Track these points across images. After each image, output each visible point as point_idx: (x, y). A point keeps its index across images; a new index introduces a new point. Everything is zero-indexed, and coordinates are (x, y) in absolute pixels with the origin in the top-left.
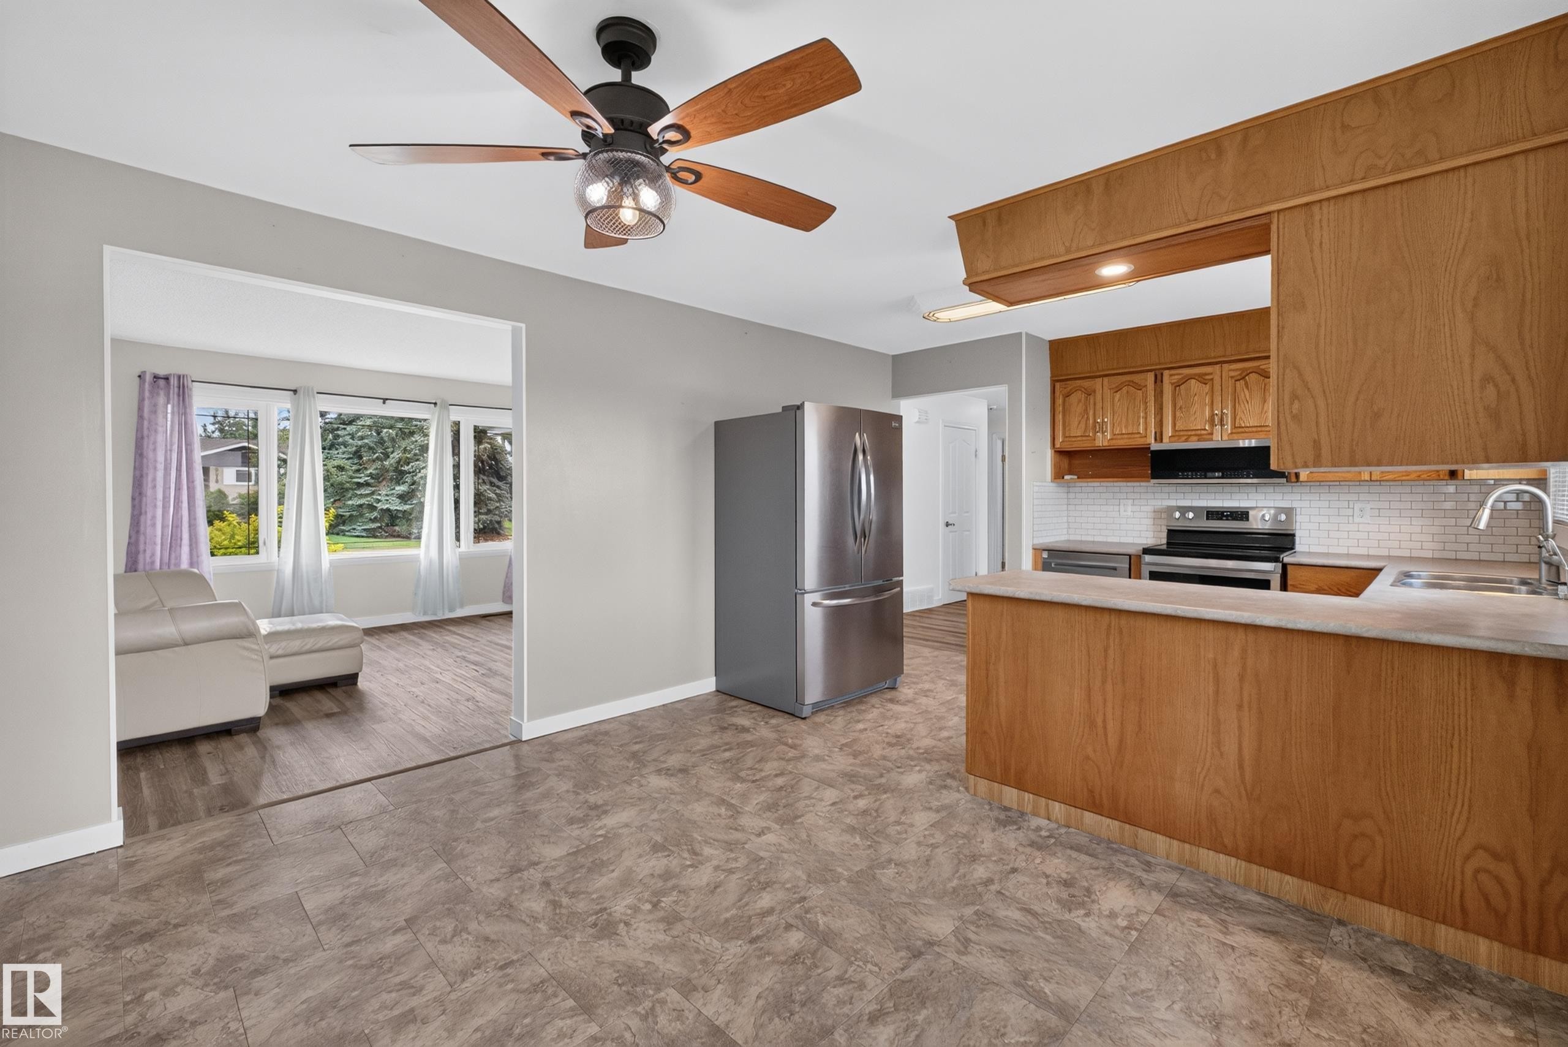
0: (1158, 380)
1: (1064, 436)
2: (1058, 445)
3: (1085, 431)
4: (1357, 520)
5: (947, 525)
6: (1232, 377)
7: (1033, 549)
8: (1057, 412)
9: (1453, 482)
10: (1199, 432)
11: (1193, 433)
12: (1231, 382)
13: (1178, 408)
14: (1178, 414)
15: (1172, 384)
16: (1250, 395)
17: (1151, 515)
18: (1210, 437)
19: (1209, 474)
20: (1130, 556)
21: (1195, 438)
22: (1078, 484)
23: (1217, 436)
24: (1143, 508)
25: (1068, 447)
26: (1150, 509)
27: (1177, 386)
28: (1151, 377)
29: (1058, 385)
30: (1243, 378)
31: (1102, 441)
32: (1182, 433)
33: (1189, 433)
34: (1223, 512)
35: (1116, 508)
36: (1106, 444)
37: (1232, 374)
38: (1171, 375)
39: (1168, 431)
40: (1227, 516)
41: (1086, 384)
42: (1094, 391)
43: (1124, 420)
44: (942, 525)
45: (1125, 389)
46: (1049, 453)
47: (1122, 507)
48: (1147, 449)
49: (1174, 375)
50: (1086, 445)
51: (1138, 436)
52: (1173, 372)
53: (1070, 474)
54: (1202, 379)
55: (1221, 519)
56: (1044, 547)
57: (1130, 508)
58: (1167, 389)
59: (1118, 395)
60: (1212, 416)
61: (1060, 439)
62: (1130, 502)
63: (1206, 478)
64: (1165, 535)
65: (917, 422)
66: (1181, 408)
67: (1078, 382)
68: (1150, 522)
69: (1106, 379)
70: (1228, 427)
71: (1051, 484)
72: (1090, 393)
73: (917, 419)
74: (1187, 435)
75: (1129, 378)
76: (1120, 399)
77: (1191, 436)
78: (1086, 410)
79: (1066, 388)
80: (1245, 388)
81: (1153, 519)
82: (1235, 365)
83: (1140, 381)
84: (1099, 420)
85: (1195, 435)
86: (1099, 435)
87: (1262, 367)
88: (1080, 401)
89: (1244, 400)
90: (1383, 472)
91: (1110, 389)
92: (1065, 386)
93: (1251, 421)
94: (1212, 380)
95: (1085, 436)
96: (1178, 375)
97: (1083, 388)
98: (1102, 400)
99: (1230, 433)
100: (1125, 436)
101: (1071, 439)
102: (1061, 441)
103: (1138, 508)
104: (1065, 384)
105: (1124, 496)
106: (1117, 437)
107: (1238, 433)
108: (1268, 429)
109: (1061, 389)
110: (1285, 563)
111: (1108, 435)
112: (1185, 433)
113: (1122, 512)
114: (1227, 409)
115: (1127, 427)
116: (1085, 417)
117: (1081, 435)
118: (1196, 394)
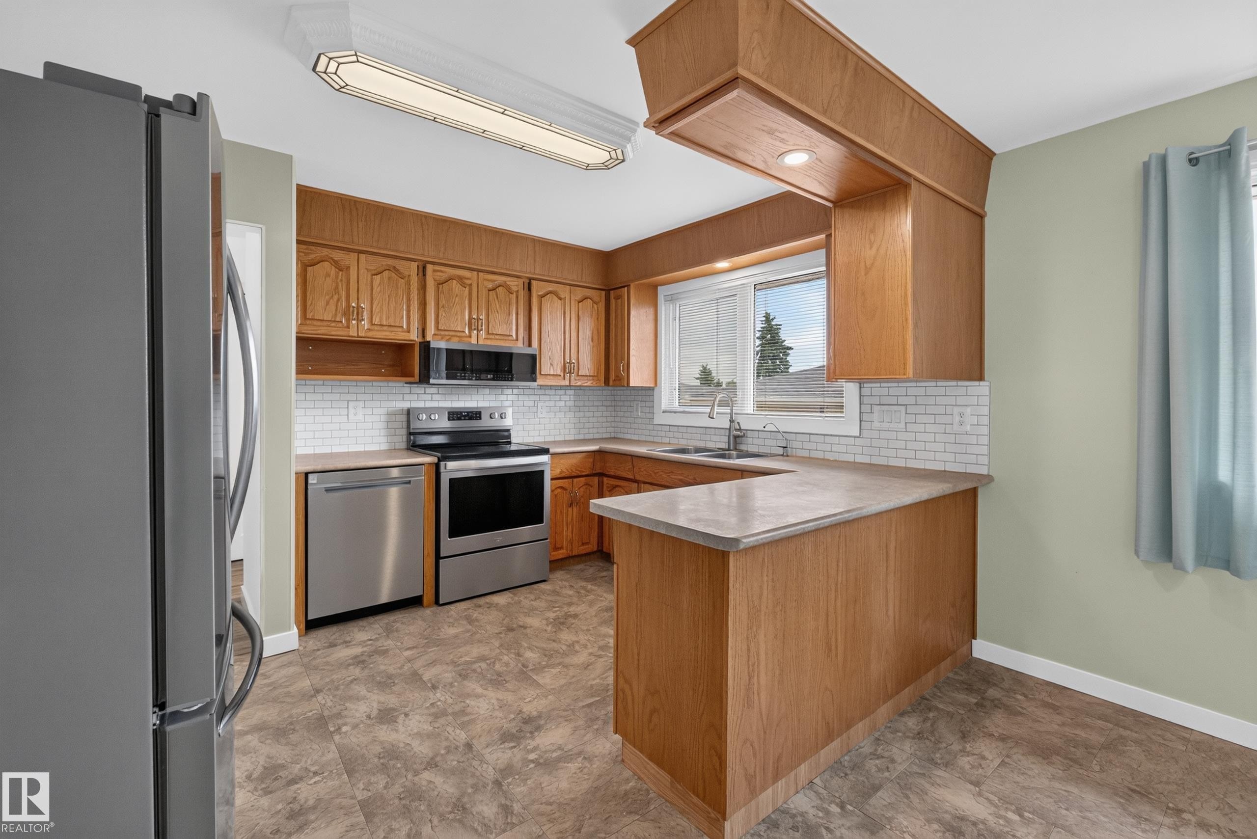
0: (422, 272)
2: (297, 329)
3: (335, 316)
4: (539, 415)
6: (486, 286)
7: (295, 473)
10: (459, 334)
11: (454, 333)
12: (485, 291)
13: (440, 306)
14: (441, 311)
15: (435, 280)
16: (501, 307)
17: (383, 418)
18: (468, 339)
19: (483, 376)
21: (458, 339)
23: (474, 340)
24: (376, 411)
25: (313, 332)
26: (383, 411)
27: (439, 284)
28: (414, 265)
30: (494, 289)
31: (356, 331)
32: (444, 333)
33: (451, 333)
34: (462, 412)
35: (344, 411)
36: (362, 335)
37: (487, 283)
38: (434, 271)
39: (431, 328)
40: (466, 415)
41: (337, 255)
42: (348, 268)
43: (385, 308)
45: (386, 273)
47: (352, 411)
49: (438, 271)
50: (337, 333)
51: (400, 329)
52: (436, 268)
54: (461, 281)
55: (460, 420)
56: (310, 469)
57: (361, 411)
58: (430, 283)
59: (377, 279)
60: (470, 319)
62: (361, 404)
63: (480, 379)
64: (403, 439)
66: (443, 307)
67: (326, 251)
68: (382, 425)
69: (363, 257)
70: (483, 333)
72: (341, 268)
74: (449, 335)
75: (391, 262)
76: (380, 284)
77: (452, 336)
78: (337, 288)
79: (306, 254)
80: (496, 298)
81: (388, 422)
82: (489, 276)
83: (401, 269)
84: (353, 304)
85: (457, 336)
86: (354, 322)
87: (508, 283)
88: (328, 275)
89: (495, 309)
90: (576, 380)
91: (367, 269)
92: (307, 251)
93: (499, 329)
94: (471, 285)
95: (335, 321)
96: (441, 271)
97: (333, 260)
98: (358, 282)
99: (485, 338)
100: (385, 328)
101: (315, 323)
102: (366, 328)
103: (369, 411)
104: (306, 249)
105: (354, 397)
106: (376, 328)
107: (491, 339)
108: (510, 338)
109: (300, 254)
110: (551, 454)
111: (365, 323)
112: (447, 333)
113: (351, 416)
114: (482, 314)
115: (388, 318)
116: (336, 297)
117: (330, 319)
118: (457, 296)
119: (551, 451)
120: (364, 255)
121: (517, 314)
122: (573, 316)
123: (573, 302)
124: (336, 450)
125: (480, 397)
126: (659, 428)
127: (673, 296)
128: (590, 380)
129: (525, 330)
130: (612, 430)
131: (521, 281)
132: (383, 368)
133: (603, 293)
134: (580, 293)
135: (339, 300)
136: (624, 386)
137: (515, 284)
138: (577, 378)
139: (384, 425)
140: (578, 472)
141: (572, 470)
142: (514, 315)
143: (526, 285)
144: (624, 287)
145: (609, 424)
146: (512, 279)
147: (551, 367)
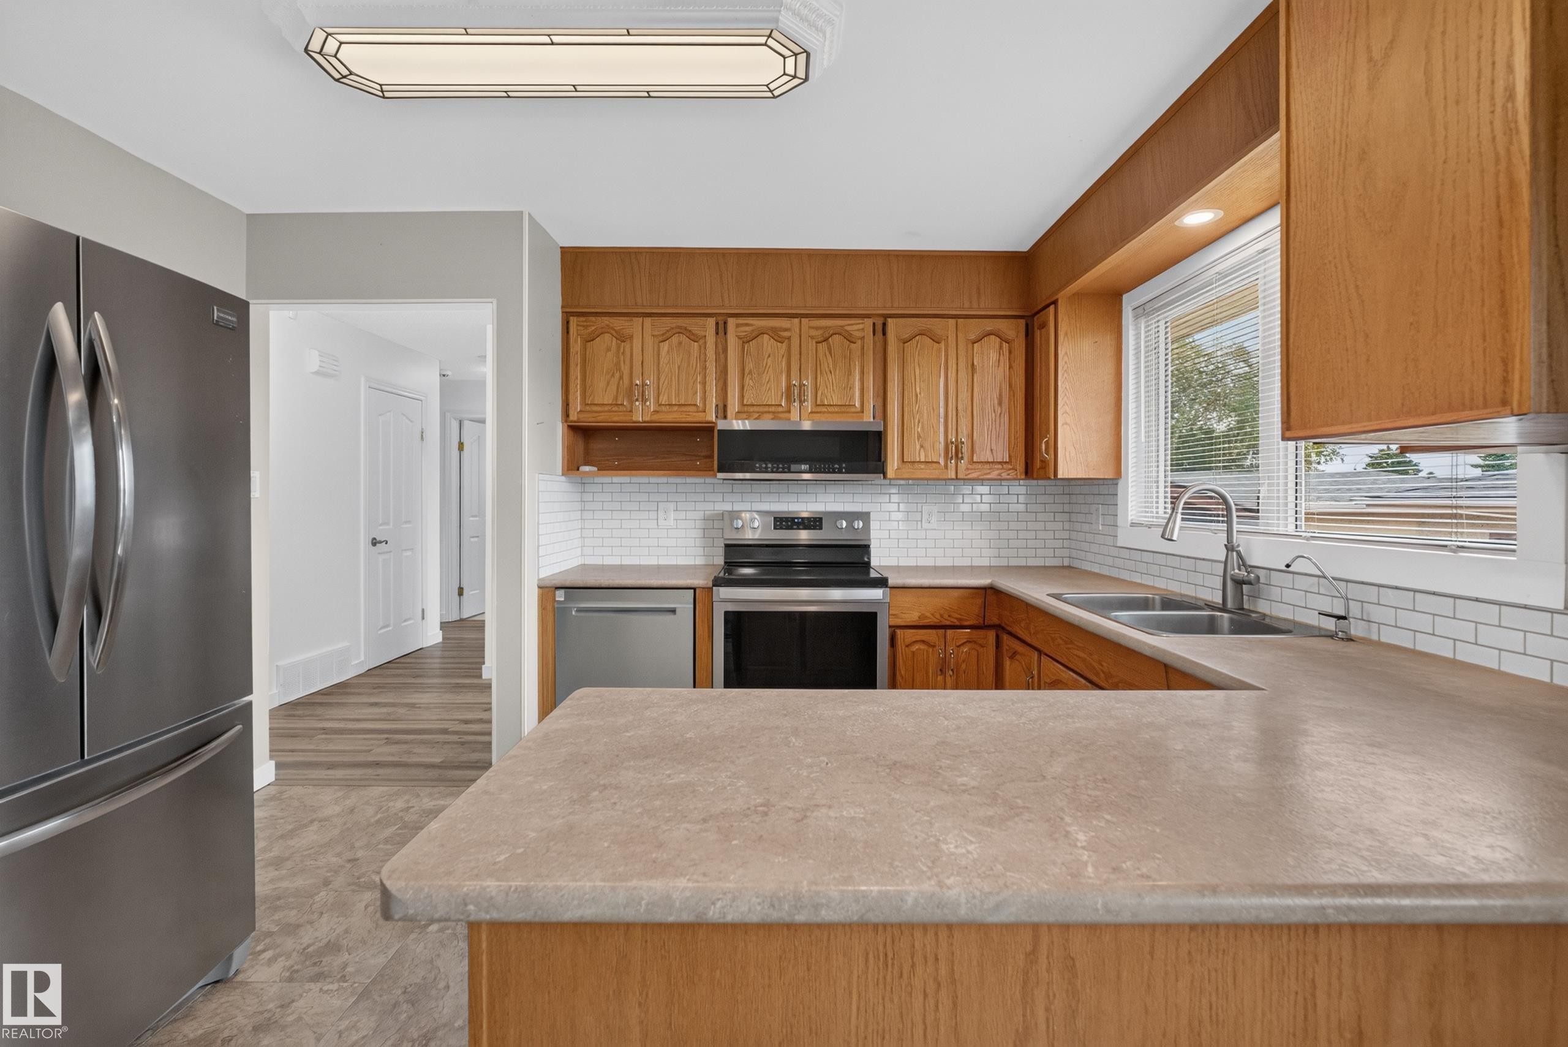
0: (721, 329)
1: (584, 403)
2: (573, 416)
3: (616, 398)
4: (925, 525)
5: (374, 542)
6: (812, 338)
7: (539, 587)
8: (572, 365)
9: (1028, 482)
10: (772, 409)
11: (766, 409)
12: (812, 344)
13: (747, 371)
14: (747, 380)
15: (739, 337)
16: (834, 364)
17: (699, 524)
18: (787, 415)
19: (794, 467)
20: (695, 589)
21: (771, 416)
22: (598, 480)
23: (795, 416)
24: (690, 515)
25: (590, 420)
26: (698, 515)
27: (745, 341)
28: (711, 322)
29: (573, 321)
30: (826, 340)
31: (641, 415)
32: (752, 409)
33: (762, 409)
34: (793, 519)
35: (653, 515)
36: (647, 419)
37: (813, 333)
38: (738, 326)
39: (734, 405)
40: (798, 523)
41: (618, 323)
42: (631, 337)
43: (674, 382)
44: (363, 542)
45: (675, 340)
46: (559, 430)
47: (661, 514)
48: (708, 430)
49: (743, 325)
50: (617, 418)
51: (693, 409)
52: (741, 321)
53: (586, 464)
54: (776, 335)
55: (792, 528)
56: (559, 583)
57: (672, 515)
58: (732, 341)
59: (665, 347)
60: (789, 387)
61: (576, 406)
62: (672, 506)
63: (790, 472)
64: (721, 551)
65: (317, 373)
66: (750, 373)
67: (606, 320)
68: (698, 533)
69: (648, 320)
70: (809, 405)
71: (563, 479)
72: (623, 338)
73: (315, 368)
74: (758, 412)
75: (681, 322)
76: (668, 352)
77: (763, 413)
78: (618, 364)
79: (586, 327)
80: (827, 353)
81: (704, 529)
82: (814, 322)
83: (695, 330)
84: (638, 382)
85: (769, 412)
86: (637, 403)
87: (846, 328)
88: (609, 349)
89: (827, 369)
90: (967, 469)
91: (653, 336)
92: (585, 324)
93: (834, 398)
94: (789, 338)
95: (617, 405)
96: (747, 325)
97: (614, 330)
98: (642, 351)
99: (811, 412)
100: (675, 408)
101: (595, 408)
102: (579, 410)
103: (682, 515)
104: (585, 321)
105: (664, 497)
106: (664, 408)
107: (820, 412)
108: (853, 410)
109: (579, 328)
110: (891, 588)
111: (651, 405)
112: (756, 409)
113: (661, 522)
114: (807, 380)
115: (678, 394)
116: (617, 375)
117: (610, 402)
118: (769, 356)
119: (891, 582)
120: (650, 319)
121: (862, 373)
122: (962, 365)
123: (961, 347)
124: (627, 561)
125: (831, 497)
126: (1125, 554)
127: (1147, 307)
128: (998, 469)
129: (876, 396)
130: (1066, 553)
131: (869, 322)
132: (697, 460)
133: (1022, 322)
134: (975, 328)
135: (621, 378)
136: (1049, 478)
137: (862, 328)
138: (970, 466)
139: (699, 533)
140: (955, 621)
141: (941, 616)
142: (857, 377)
143: (879, 328)
144: (1048, 306)
145: (1059, 543)
146: (853, 321)
147: (922, 450)
